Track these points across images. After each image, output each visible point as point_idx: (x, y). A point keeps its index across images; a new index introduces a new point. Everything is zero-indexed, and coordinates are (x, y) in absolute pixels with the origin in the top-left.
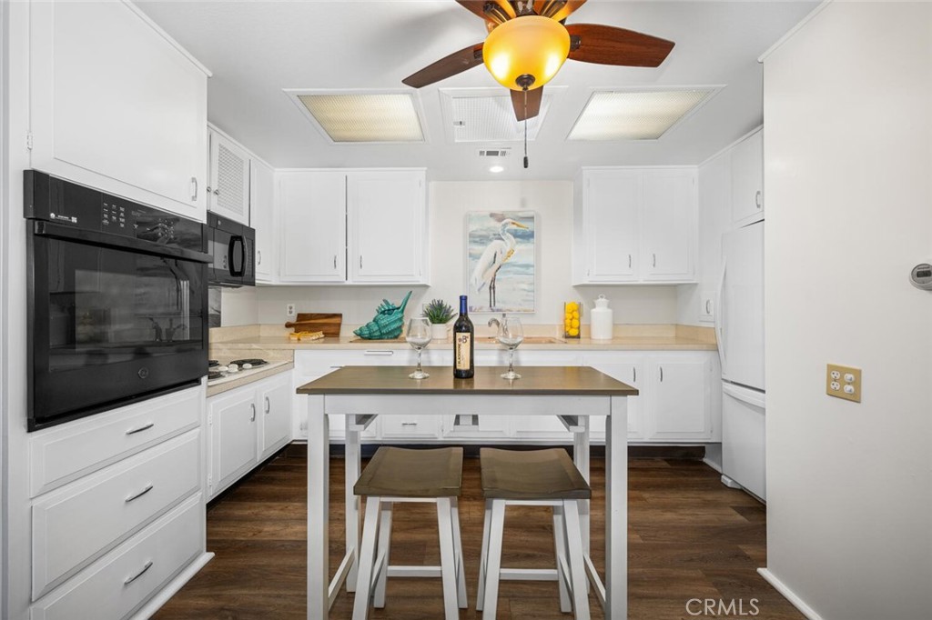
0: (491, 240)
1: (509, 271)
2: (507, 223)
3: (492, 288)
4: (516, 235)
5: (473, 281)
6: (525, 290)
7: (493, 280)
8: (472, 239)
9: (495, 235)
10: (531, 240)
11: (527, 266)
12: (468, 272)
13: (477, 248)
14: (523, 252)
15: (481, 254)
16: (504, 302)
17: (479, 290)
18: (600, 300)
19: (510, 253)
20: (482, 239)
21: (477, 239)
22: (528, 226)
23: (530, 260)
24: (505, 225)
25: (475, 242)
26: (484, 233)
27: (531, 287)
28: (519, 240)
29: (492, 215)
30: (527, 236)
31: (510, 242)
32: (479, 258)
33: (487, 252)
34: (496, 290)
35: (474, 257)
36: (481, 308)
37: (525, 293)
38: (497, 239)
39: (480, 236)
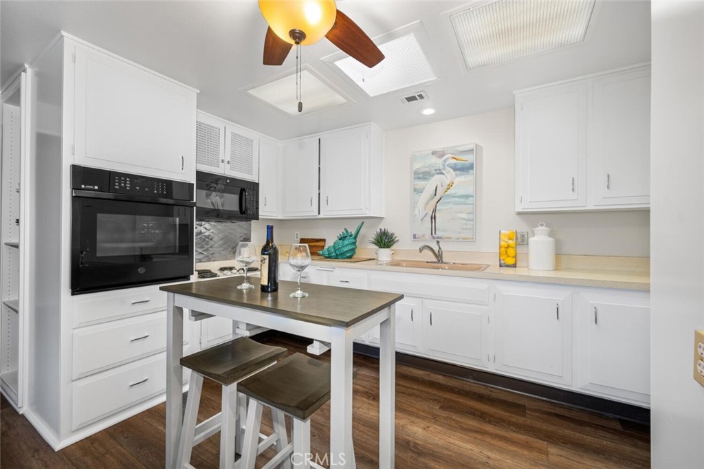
0: (433, 176)
1: (449, 202)
2: (448, 159)
3: (433, 218)
4: (455, 169)
5: (417, 212)
6: (464, 219)
7: (434, 211)
8: (416, 176)
9: (436, 170)
10: (471, 171)
11: (467, 196)
12: (414, 205)
13: (420, 184)
14: (462, 184)
15: (424, 189)
16: (444, 231)
17: (422, 220)
18: (540, 228)
19: (450, 186)
20: (423, 175)
21: (421, 176)
22: (469, 159)
23: (470, 190)
24: (445, 161)
25: (419, 178)
26: (427, 170)
27: (470, 217)
28: (459, 172)
29: (434, 153)
30: (466, 169)
31: (450, 175)
32: (422, 192)
33: (429, 186)
34: (437, 219)
35: (418, 191)
36: (423, 236)
37: (465, 222)
38: (438, 174)
39: (423, 173)
